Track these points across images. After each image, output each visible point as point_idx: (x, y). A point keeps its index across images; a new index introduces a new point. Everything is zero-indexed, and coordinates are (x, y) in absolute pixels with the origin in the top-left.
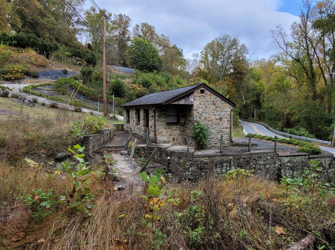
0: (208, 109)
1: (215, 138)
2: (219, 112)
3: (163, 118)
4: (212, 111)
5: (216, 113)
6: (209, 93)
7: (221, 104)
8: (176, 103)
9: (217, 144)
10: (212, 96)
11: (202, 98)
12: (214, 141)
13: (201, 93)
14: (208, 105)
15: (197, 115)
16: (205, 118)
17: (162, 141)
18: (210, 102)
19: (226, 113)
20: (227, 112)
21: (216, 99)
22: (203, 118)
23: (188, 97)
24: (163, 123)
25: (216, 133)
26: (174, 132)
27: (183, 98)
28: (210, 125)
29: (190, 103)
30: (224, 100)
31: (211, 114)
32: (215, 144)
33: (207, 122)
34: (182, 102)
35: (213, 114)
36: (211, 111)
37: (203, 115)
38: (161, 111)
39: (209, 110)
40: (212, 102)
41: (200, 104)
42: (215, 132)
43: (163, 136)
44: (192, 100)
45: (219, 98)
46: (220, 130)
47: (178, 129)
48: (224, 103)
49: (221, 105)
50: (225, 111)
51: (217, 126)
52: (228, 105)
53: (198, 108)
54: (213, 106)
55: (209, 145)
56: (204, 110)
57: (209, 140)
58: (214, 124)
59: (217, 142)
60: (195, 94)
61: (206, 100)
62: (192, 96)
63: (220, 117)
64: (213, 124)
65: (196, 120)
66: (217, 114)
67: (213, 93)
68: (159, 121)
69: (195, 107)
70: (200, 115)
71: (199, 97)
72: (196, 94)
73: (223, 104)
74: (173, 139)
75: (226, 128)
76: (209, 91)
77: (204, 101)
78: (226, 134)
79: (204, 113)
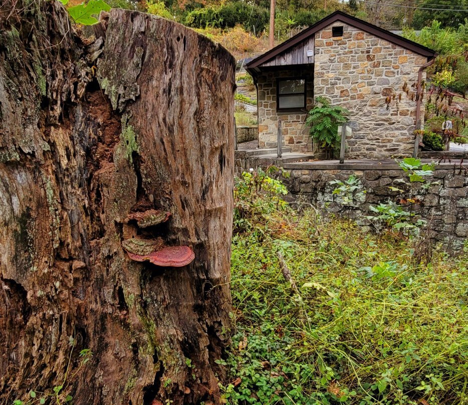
0: (352, 70)
1: (370, 136)
2: (384, 77)
3: (269, 98)
4: (362, 75)
5: (374, 78)
6: (355, 32)
7: (391, 55)
8: (273, 64)
9: (374, 150)
10: (363, 39)
11: (335, 48)
12: (367, 144)
13: (333, 36)
14: (352, 60)
15: (321, 86)
16: (342, 92)
17: (267, 143)
18: (356, 53)
19: (406, 76)
20: (409, 74)
21: (376, 45)
22: (337, 92)
23: (300, 48)
24: (269, 109)
25: (372, 126)
26: (293, 127)
27: (289, 51)
28: (355, 106)
29: (306, 62)
30: (399, 46)
31: (360, 81)
32: (367, 149)
33: (348, 100)
34: (287, 60)
35: (366, 81)
36: (360, 75)
37: (338, 86)
38: (265, 85)
39: (354, 72)
40: (362, 52)
41: (331, 61)
42: (370, 122)
43: (269, 133)
44: (310, 53)
45: (384, 42)
46: (384, 117)
47: (300, 120)
48: (401, 53)
49: (389, 58)
50: (401, 72)
51: (374, 110)
52: (412, 55)
53: (325, 71)
54: (366, 62)
55: (352, 151)
56: (341, 74)
57: (353, 142)
58: (368, 104)
59: (374, 147)
60: (318, 39)
61: (347, 50)
62: (311, 44)
63: (386, 86)
64: (365, 105)
65: (320, 97)
66: (376, 81)
67: (367, 32)
68: (261, 106)
69: (317, 69)
70: (329, 86)
71: (329, 44)
72: (320, 39)
73: (395, 54)
74: (289, 140)
75: (404, 114)
76: (355, 27)
77: (341, 52)
78: (402, 128)
79: (341, 81)
